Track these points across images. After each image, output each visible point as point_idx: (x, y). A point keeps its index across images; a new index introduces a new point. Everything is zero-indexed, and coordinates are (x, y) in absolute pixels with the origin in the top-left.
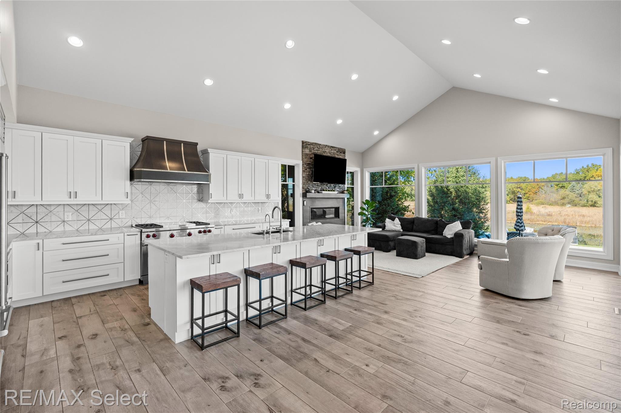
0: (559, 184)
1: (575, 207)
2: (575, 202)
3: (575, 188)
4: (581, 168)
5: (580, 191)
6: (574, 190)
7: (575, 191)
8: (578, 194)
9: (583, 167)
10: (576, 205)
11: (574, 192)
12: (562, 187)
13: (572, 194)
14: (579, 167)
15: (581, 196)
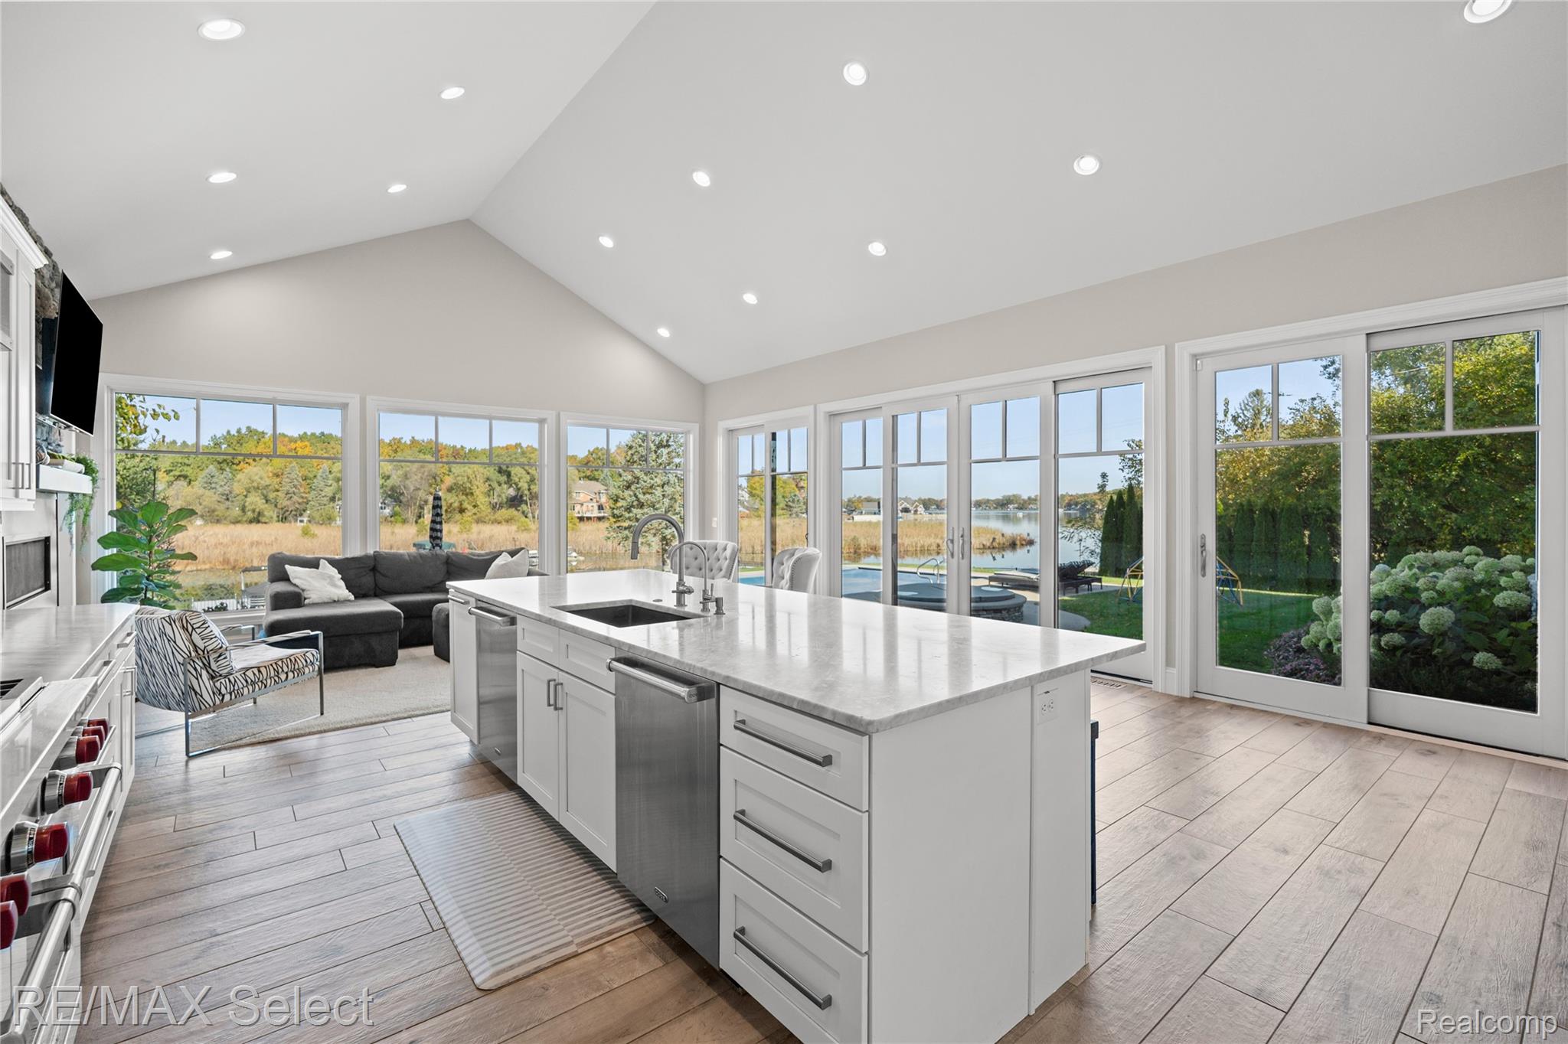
0: (174, 468)
1: (218, 525)
2: (216, 513)
3: (215, 480)
4: (225, 434)
5: (226, 487)
6: (213, 485)
7: (215, 488)
8: (223, 495)
9: (228, 432)
10: (218, 521)
11: (214, 490)
12: (180, 476)
13: (207, 493)
14: (220, 432)
15: (228, 499)
